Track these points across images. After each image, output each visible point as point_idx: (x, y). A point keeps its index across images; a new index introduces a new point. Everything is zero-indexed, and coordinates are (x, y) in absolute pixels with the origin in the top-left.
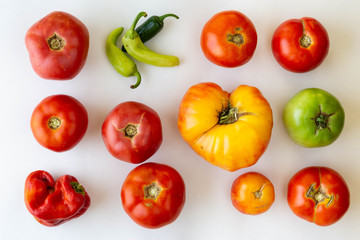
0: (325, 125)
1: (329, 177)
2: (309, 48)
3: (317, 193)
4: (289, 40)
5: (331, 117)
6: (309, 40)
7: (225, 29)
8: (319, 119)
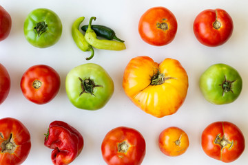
0: (229, 89)
1: (230, 128)
2: (219, 30)
3: (222, 140)
4: (206, 24)
5: (233, 84)
6: (220, 24)
7: (156, 19)
8: (225, 85)
